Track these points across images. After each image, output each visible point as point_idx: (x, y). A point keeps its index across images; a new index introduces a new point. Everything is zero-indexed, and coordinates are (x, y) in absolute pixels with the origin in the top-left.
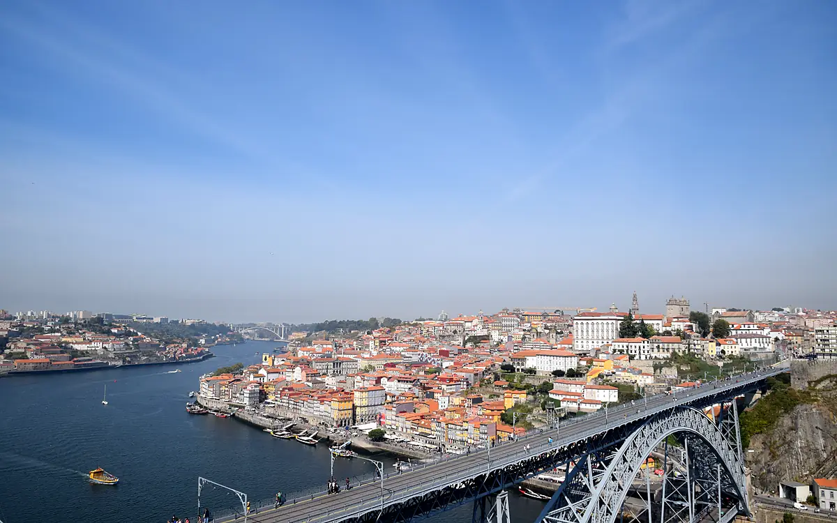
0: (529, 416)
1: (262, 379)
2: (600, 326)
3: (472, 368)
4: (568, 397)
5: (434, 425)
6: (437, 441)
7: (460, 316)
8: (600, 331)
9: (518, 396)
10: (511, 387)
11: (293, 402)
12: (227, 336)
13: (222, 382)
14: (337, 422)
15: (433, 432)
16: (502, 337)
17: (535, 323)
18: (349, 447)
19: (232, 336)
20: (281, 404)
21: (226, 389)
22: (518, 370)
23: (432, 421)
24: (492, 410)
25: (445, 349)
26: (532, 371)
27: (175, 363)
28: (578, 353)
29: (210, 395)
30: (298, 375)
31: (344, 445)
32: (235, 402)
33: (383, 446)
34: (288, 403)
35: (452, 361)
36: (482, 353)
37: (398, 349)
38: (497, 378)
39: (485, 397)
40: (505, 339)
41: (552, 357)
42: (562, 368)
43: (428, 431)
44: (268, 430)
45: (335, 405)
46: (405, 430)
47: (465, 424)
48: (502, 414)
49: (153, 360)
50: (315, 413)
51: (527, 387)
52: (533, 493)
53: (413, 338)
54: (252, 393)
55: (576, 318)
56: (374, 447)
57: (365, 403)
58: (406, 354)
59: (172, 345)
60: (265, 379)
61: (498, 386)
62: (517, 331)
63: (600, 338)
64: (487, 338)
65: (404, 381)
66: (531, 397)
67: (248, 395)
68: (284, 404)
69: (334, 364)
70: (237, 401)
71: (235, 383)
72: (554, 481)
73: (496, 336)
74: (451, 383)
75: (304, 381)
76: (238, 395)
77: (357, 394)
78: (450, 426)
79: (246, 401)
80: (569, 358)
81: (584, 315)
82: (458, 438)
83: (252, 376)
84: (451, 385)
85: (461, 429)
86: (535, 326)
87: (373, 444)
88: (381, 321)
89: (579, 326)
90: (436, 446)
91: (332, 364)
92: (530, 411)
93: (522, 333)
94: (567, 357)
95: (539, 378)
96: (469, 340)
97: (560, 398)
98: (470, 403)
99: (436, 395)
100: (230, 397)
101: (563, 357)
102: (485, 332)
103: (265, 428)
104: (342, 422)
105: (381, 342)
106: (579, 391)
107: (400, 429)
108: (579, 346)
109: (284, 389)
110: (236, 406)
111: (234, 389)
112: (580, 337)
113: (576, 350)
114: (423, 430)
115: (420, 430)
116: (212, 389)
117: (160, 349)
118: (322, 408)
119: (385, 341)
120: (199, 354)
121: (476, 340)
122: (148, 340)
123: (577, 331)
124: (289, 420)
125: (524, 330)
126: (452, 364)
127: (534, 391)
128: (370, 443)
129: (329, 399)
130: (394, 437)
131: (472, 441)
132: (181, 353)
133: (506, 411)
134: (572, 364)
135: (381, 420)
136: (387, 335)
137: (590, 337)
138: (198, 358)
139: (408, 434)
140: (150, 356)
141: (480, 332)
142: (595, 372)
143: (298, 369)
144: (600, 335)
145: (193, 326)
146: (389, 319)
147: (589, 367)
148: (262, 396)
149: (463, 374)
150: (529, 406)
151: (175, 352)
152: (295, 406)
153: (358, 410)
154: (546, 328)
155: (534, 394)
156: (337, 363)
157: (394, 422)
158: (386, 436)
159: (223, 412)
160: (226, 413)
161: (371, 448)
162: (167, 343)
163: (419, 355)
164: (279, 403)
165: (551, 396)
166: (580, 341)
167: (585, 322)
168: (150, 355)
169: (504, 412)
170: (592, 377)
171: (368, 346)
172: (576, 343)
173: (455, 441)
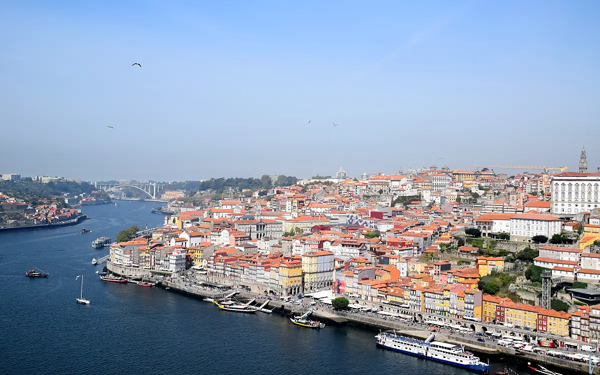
0: (511, 285)
1: (184, 243)
2: (586, 187)
3: (419, 232)
4: (560, 265)
5: (407, 294)
6: (411, 310)
7: (380, 174)
8: (586, 193)
9: (494, 263)
10: (481, 253)
11: (230, 269)
12: (92, 195)
13: (141, 248)
14: (287, 290)
15: (405, 301)
16: (434, 198)
17: (468, 182)
18: (311, 317)
19: (98, 196)
20: (215, 271)
21: (147, 255)
22: (484, 234)
23: (405, 290)
24: (465, 278)
25: (376, 210)
26: (505, 237)
27: (48, 226)
28: (559, 217)
29: (126, 261)
30: (224, 239)
31: (305, 315)
32: (158, 269)
33: (350, 316)
34: (224, 270)
35: (390, 223)
36: (419, 215)
37: (319, 210)
38: (461, 243)
39: (454, 263)
40: (438, 201)
41: (531, 222)
42: (543, 233)
43: (399, 300)
44: (209, 300)
45: (284, 271)
46: (369, 299)
47: (445, 293)
48: (479, 283)
49: (22, 224)
50: (259, 280)
51: (502, 253)
52: (547, 371)
53: (334, 198)
54: (179, 258)
55: (555, 178)
56: (338, 317)
57: (314, 269)
58: (332, 215)
59: (42, 207)
60: (188, 243)
61: (464, 251)
62: (448, 191)
63: (586, 200)
64: (418, 198)
65: (349, 246)
66: (510, 265)
67: (174, 262)
68: (220, 271)
69: (258, 226)
70: (161, 268)
71: (158, 248)
72: (568, 358)
73: (427, 197)
74: (403, 248)
75: (233, 245)
76: (162, 261)
77: (305, 260)
78: (427, 294)
79: (173, 268)
80: (553, 223)
81: (565, 174)
82: (438, 308)
83: (173, 240)
84: (403, 250)
85: (442, 297)
86: (469, 186)
87: (338, 314)
88: (275, 179)
89: (560, 187)
90: (411, 317)
91: (255, 226)
92: (513, 280)
93: (456, 193)
94: (551, 221)
95: (516, 244)
96: (398, 201)
97: (550, 266)
98: (437, 270)
99: (391, 261)
100: (153, 264)
101: (546, 221)
102: (414, 193)
103: (205, 297)
104: (291, 289)
105: (300, 202)
106: (573, 259)
107: (363, 298)
108: (559, 209)
109: (217, 254)
110: (161, 274)
111: (157, 255)
112: (560, 199)
113: (556, 214)
114: (394, 299)
115: (390, 298)
116: (128, 256)
117: (28, 211)
118: (267, 274)
119: (303, 202)
120: (74, 216)
121: (407, 201)
122: (12, 200)
123: (557, 193)
124: (230, 288)
125: (457, 191)
126: (391, 227)
127: (513, 258)
128: (333, 313)
129: (277, 265)
130: (357, 306)
131: (455, 312)
132: (53, 216)
133: (480, 278)
134: (555, 229)
135: (341, 288)
136: (303, 195)
137: (573, 200)
138: (72, 221)
139: (375, 303)
140: (18, 219)
141: (409, 192)
142: (588, 239)
143: (225, 232)
144: (586, 197)
145: (51, 184)
146: (284, 177)
147: (580, 233)
148: (188, 262)
149: (412, 238)
150: (511, 275)
151: (47, 215)
152: (233, 273)
153: (307, 277)
154: (481, 188)
155: (512, 261)
156: (261, 226)
157: (355, 290)
158: (350, 305)
159: (146, 281)
160: (150, 282)
161: (336, 318)
162: (35, 204)
163: (348, 216)
164: (212, 270)
165: (536, 264)
166: (559, 204)
167: (567, 183)
168: (17, 217)
169: (478, 279)
170: (586, 244)
171: (284, 207)
172: (555, 207)
173: (433, 311)
